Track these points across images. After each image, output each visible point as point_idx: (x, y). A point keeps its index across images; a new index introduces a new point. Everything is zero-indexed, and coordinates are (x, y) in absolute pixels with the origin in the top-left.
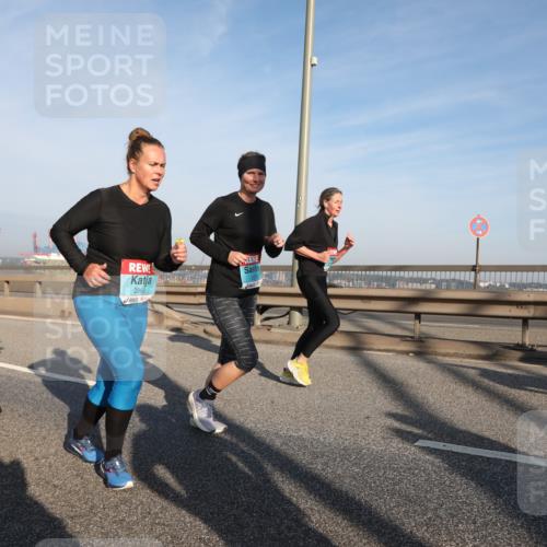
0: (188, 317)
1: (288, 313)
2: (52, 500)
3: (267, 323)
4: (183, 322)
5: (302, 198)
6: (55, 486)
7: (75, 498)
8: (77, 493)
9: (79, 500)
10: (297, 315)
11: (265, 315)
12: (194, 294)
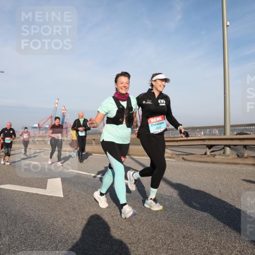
0: (174, 152)
1: (223, 148)
2: (120, 235)
3: (212, 153)
4: (172, 154)
5: (227, 92)
6: (122, 229)
7: (131, 235)
8: (131, 232)
9: (133, 236)
10: (228, 149)
11: (212, 150)
12: (177, 141)
